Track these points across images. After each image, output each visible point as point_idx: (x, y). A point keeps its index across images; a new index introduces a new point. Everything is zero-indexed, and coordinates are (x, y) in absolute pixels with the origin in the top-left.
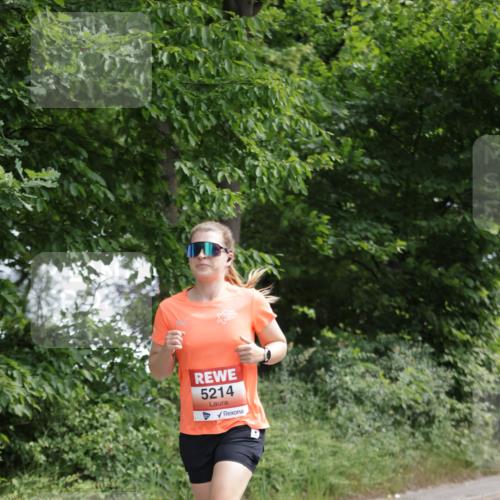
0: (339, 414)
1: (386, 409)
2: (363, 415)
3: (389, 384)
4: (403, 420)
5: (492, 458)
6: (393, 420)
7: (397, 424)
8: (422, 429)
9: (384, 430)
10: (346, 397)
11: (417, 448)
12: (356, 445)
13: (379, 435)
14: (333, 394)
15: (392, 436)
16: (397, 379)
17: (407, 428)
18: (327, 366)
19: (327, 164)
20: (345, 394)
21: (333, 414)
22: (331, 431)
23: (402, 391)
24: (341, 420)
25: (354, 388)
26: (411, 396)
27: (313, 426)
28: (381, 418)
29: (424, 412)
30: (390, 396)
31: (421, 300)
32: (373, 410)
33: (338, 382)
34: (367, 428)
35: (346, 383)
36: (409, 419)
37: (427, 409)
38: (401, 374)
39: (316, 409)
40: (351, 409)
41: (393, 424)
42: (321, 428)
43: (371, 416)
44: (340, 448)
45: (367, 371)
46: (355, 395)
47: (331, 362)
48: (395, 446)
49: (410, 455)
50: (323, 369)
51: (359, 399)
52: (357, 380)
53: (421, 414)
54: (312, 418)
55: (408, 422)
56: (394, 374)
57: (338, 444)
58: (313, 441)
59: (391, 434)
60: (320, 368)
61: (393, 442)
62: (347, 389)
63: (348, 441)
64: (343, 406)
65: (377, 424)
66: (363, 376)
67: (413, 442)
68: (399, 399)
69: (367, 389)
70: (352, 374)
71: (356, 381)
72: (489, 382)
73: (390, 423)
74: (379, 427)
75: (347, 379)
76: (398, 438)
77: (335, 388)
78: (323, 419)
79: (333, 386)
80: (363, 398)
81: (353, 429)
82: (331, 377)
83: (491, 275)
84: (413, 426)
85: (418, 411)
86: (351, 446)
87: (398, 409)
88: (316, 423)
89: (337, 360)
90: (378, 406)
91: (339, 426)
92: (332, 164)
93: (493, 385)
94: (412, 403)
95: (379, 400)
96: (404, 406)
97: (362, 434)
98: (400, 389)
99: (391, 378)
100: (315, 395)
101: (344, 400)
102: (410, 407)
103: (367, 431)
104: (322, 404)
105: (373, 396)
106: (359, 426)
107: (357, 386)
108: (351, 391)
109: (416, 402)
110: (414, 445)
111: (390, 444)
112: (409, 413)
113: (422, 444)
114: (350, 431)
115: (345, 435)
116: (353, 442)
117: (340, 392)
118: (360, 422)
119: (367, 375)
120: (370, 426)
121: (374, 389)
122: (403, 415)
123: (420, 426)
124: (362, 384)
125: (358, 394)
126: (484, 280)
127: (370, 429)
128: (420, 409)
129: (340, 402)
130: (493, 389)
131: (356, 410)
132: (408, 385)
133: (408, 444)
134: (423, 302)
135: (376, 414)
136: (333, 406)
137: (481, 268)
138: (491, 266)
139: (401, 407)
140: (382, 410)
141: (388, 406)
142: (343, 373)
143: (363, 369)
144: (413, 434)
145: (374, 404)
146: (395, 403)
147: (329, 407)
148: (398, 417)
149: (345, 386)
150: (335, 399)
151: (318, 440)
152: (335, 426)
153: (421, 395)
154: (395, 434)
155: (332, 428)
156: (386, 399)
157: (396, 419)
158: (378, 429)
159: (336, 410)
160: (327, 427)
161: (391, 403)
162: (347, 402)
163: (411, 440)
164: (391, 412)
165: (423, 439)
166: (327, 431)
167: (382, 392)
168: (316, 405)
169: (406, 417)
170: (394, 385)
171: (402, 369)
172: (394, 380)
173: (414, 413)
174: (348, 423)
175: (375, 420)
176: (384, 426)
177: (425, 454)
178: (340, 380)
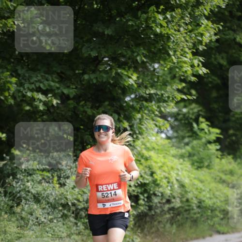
0: (23, 210)
1: (57, 206)
2: (40, 210)
3: (59, 187)
4: (69, 214)
5: (133, 241)
6: (61, 213)
7: (64, 216)
8: (82, 220)
9: (55, 221)
10: (28, 198)
11: (79, 234)
12: (35, 233)
13: (52, 225)
14: (18, 195)
15: (61, 225)
16: (65, 185)
17: (72, 219)
18: (14, 175)
19: (12, 27)
20: (27, 195)
21: (18, 210)
22: (16, 222)
23: (68, 193)
24: (24, 214)
25: (33, 191)
26: (75, 197)
27: (4, 218)
28: (53, 213)
29: (84, 208)
30: (60, 197)
31: (82, 127)
32: (47, 207)
33: (22, 186)
34: (43, 220)
35: (29, 187)
36: (73, 213)
37: (86, 205)
38: (68, 181)
39: (6, 206)
40: (31, 206)
41: (62, 217)
42: (10, 220)
43: (46, 211)
44: (23, 234)
45: (43, 179)
46: (34, 196)
47: (16, 172)
48: (63, 233)
49: (74, 239)
50: (11, 177)
51: (37, 199)
52: (37, 185)
53: (81, 210)
54: (3, 213)
55: (72, 215)
56: (62, 181)
57: (22, 232)
58: (3, 230)
59: (60, 224)
60: (9, 177)
61: (61, 229)
62: (29, 192)
63: (30, 229)
64: (26, 204)
65: (50, 217)
66: (40, 183)
67: (77, 230)
68: (66, 198)
69: (43, 192)
70: (33, 181)
71: (35, 186)
72: (130, 186)
73: (60, 216)
74: (52, 219)
75: (29, 184)
76: (65, 227)
77: (20, 191)
78: (11, 214)
79: (18, 189)
80: (40, 198)
81: (32, 220)
82: (17, 183)
83: (131, 109)
84: (76, 218)
85: (80, 207)
86: (31, 233)
87: (65, 206)
88: (6, 216)
89: (21, 171)
90: (51, 204)
91: (22, 218)
92: (15, 27)
93: (133, 188)
94: (76, 202)
95: (51, 200)
96: (70, 204)
97: (39, 224)
98: (67, 191)
99: (60, 184)
100: (5, 196)
101: (26, 200)
102: (74, 204)
103: (43, 222)
104: (10, 203)
105: (47, 197)
106: (37, 218)
107: (36, 189)
108: (32, 193)
109: (79, 201)
110: (77, 232)
111: (60, 231)
112: (73, 208)
113: (83, 231)
114: (31, 222)
115: (27, 224)
116: (33, 230)
117: (23, 194)
118: (38, 216)
119: (43, 181)
120: (45, 218)
121: (48, 192)
122: (69, 210)
123: (81, 218)
124: (40, 188)
125: (37, 196)
126: (126, 113)
127: (46, 221)
128: (81, 206)
129: (23, 201)
130: (134, 191)
131: (35, 207)
132: (73, 188)
133: (72, 231)
134: (83, 129)
135: (50, 210)
136: (18, 204)
137: (125, 104)
138: (131, 103)
139: (68, 204)
140: (54, 207)
141: (58, 203)
142: (26, 180)
143: (40, 178)
144: (76, 224)
145: (48, 203)
146: (63, 201)
147: (16, 205)
148: (65, 212)
149: (27, 189)
150: (20, 199)
151: (7, 229)
152: (20, 218)
153: (82, 195)
154: (64, 224)
155: (17, 220)
156: (57, 199)
157: (64, 213)
158: (51, 221)
159: (20, 207)
160: (14, 219)
161: (60, 202)
162: (29, 201)
163: (75, 228)
164: (60, 208)
165: (83, 227)
166: (14, 222)
167: (54, 194)
168: (5, 203)
169: (71, 212)
170: (62, 189)
171: (68, 177)
172: (62, 185)
173: (77, 209)
174: (29, 216)
175: (48, 214)
176: (55, 218)
177: (85, 238)
178: (23, 185)
